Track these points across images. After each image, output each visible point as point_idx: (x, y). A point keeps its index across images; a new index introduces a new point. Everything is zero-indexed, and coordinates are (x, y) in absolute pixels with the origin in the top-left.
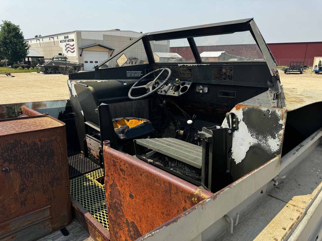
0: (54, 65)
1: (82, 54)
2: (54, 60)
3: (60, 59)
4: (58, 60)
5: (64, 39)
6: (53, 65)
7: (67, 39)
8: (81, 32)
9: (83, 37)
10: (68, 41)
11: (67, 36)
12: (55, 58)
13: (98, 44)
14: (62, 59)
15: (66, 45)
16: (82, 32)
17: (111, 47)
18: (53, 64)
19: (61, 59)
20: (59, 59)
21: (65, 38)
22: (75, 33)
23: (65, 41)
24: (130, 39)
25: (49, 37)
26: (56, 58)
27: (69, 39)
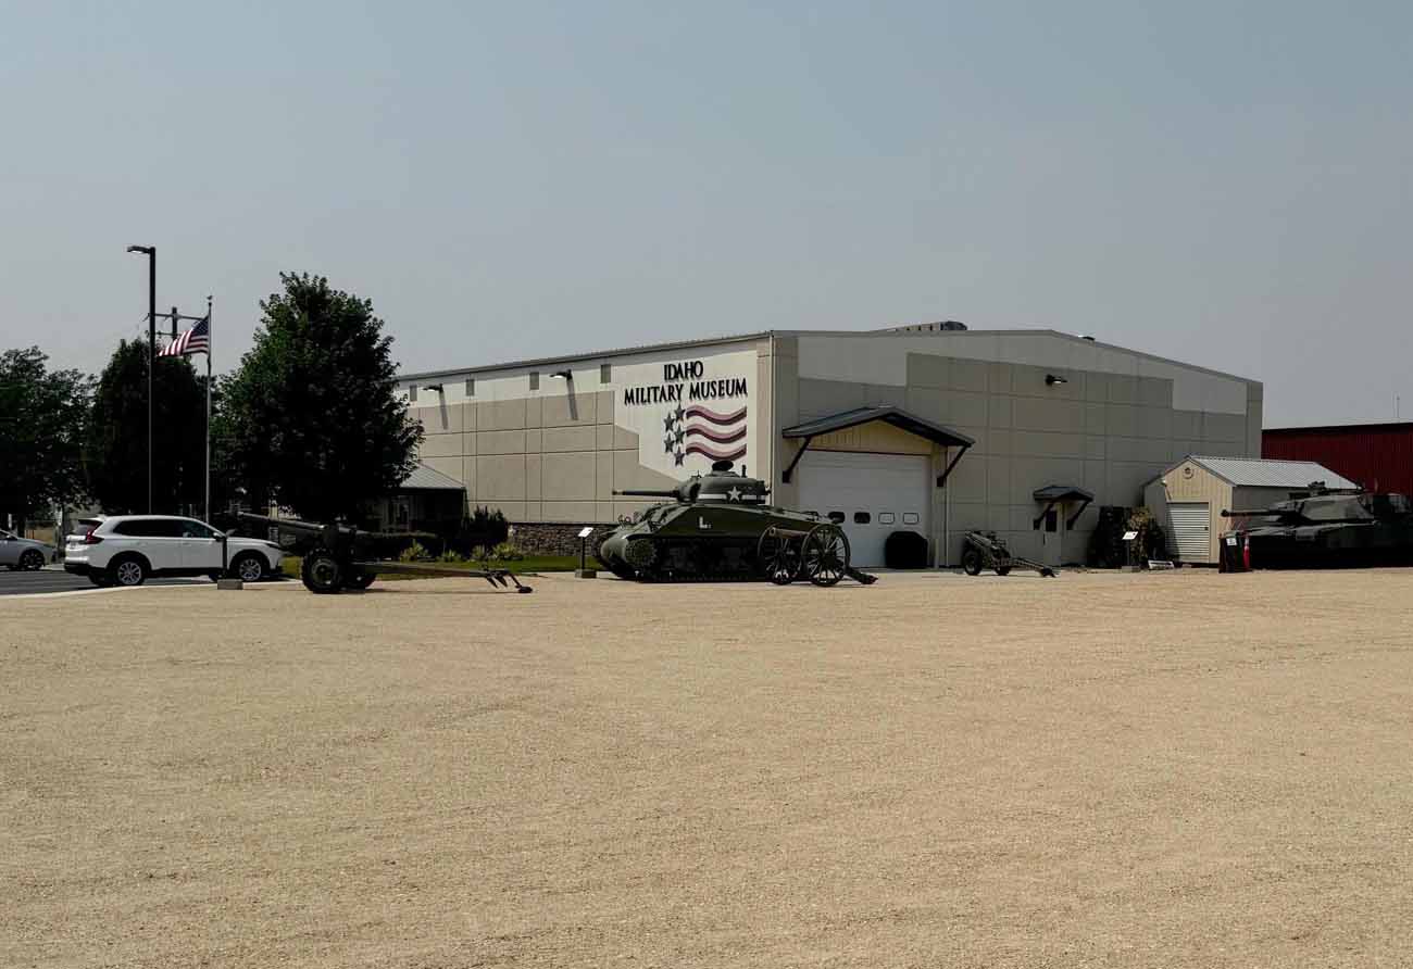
0: (706, 526)
1: (794, 470)
2: (701, 496)
3: (734, 494)
4: (724, 497)
5: (661, 382)
6: (702, 526)
7: (687, 384)
8: (796, 341)
9: (805, 370)
10: (694, 392)
11: (694, 361)
12: (703, 487)
13: (885, 407)
14: (744, 493)
15: (674, 416)
16: (802, 340)
17: (949, 428)
18: (701, 519)
19: (740, 496)
20: (729, 496)
21: (673, 373)
22: (768, 347)
23: (670, 394)
24: (1050, 380)
25: (526, 370)
26: (713, 488)
27: (705, 379)
